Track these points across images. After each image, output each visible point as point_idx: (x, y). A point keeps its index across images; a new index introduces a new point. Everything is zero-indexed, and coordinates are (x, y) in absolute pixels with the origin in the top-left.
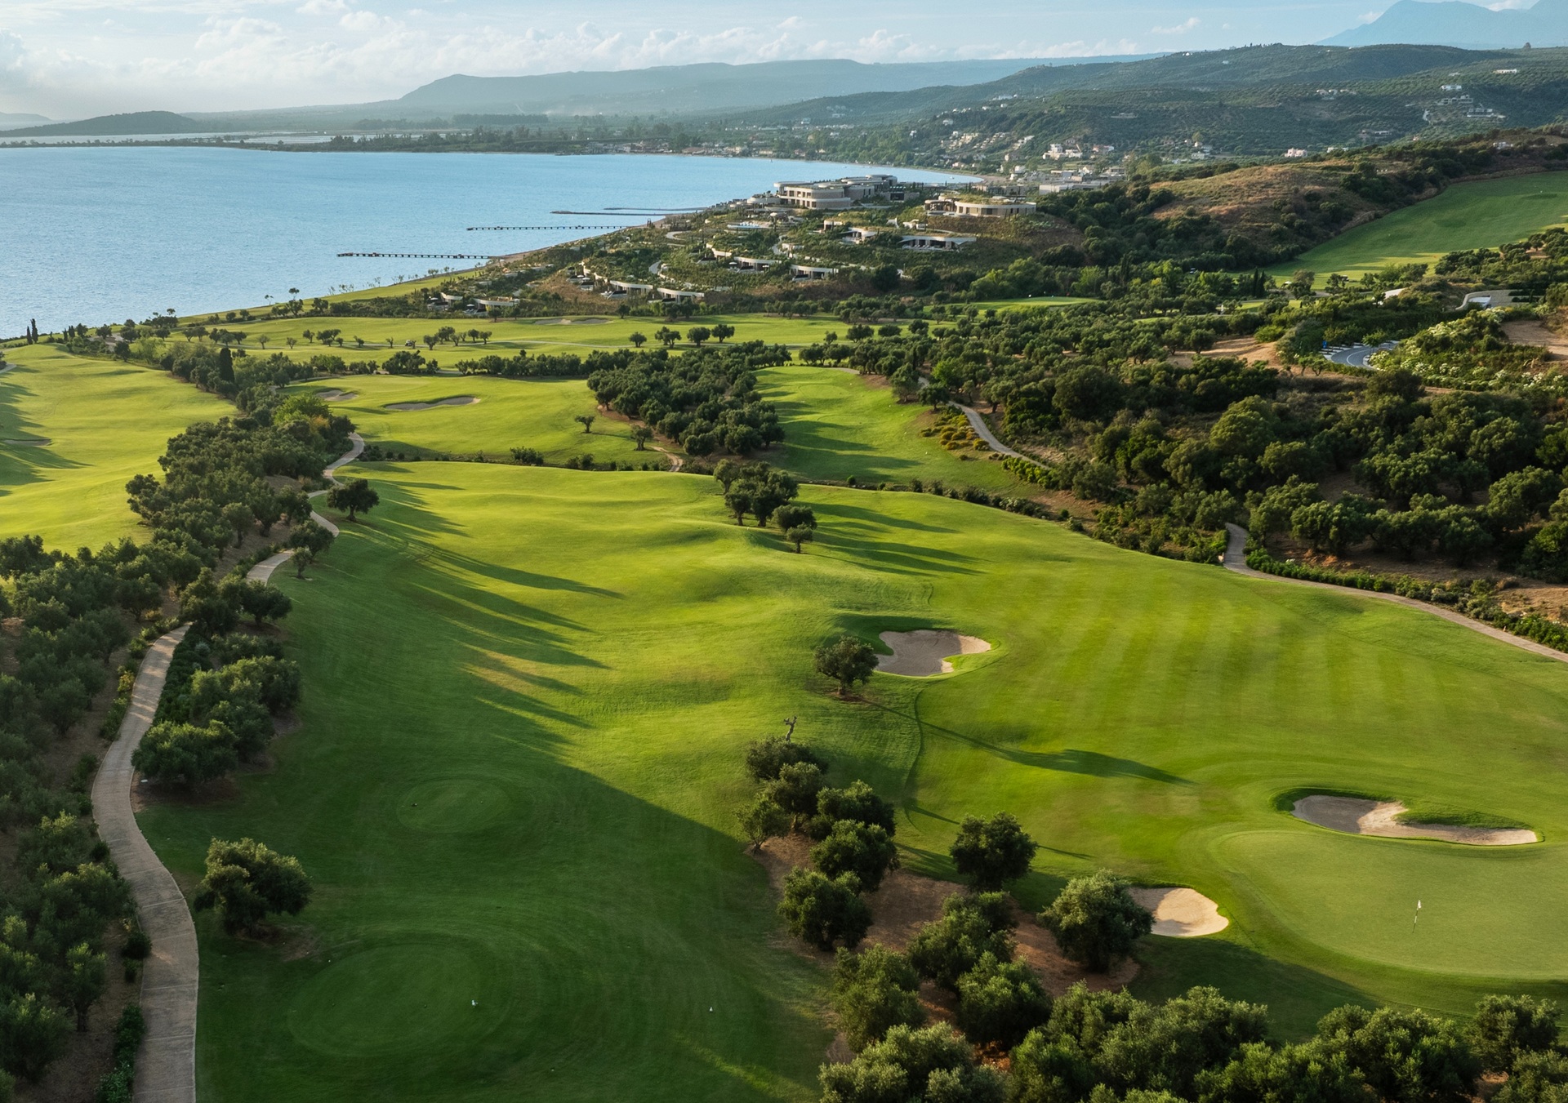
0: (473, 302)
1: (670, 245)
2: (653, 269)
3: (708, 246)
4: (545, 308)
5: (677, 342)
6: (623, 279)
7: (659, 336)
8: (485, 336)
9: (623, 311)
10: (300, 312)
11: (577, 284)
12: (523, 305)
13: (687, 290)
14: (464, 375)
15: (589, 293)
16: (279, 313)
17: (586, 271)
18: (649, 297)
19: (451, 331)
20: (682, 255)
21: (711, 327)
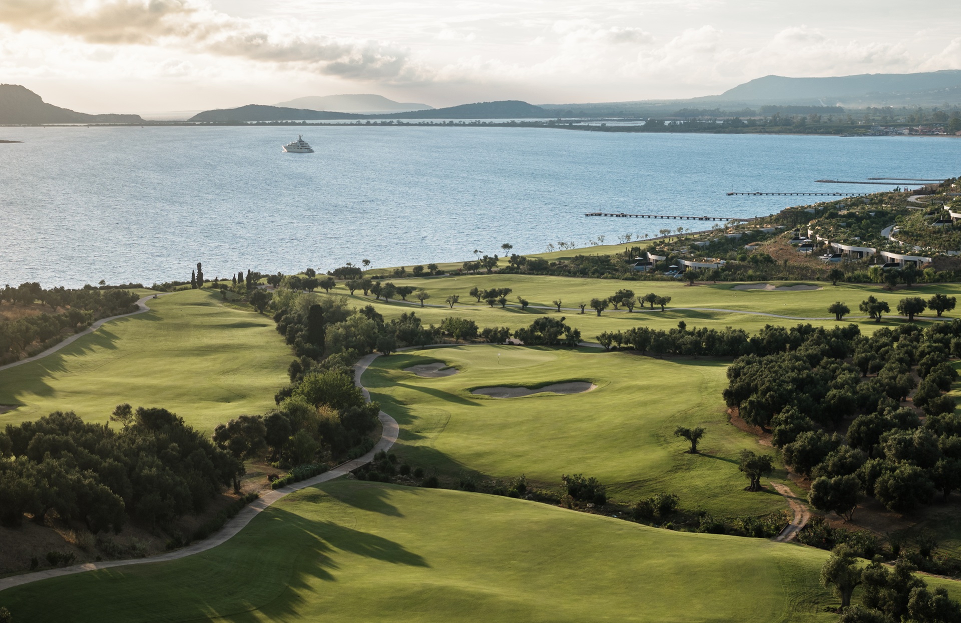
0: (677, 263)
1: (910, 208)
2: (884, 233)
3: (946, 208)
4: (750, 272)
5: (884, 315)
6: (845, 242)
7: (864, 307)
8: (663, 301)
9: (836, 277)
10: (494, 269)
11: (795, 246)
12: (728, 267)
13: (913, 254)
14: (608, 350)
15: (807, 256)
16: (471, 268)
17: (810, 232)
18: (871, 262)
19: (629, 294)
20: (918, 219)
21: (927, 297)
